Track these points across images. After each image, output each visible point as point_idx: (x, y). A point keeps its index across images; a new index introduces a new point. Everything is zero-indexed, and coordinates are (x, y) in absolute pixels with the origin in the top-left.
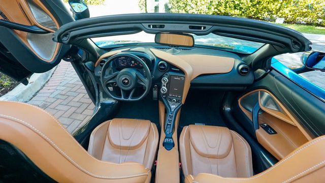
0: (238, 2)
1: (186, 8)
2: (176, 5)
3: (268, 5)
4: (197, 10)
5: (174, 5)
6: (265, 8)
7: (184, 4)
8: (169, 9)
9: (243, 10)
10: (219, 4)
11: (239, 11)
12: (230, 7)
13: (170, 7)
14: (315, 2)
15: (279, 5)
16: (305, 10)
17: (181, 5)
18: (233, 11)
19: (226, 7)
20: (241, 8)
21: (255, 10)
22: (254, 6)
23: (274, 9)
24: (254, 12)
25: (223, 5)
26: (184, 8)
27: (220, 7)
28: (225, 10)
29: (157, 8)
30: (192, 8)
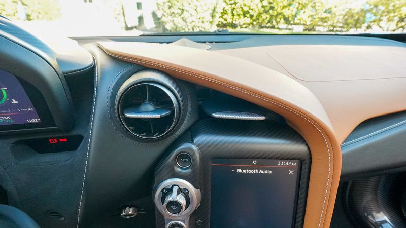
0: (247, 8)
1: (183, 16)
2: (168, 11)
3: (283, 11)
4: (198, 18)
6: (280, 14)
9: (254, 18)
10: (224, 12)
11: (249, 18)
12: (238, 15)
14: (334, 5)
15: (295, 10)
16: (324, 15)
17: (176, 11)
18: (243, 20)
19: (233, 15)
20: (252, 16)
21: (269, 16)
22: (267, 12)
23: (290, 15)
24: (268, 19)
25: (229, 12)
26: (180, 15)
27: (226, 15)
28: (233, 19)
29: (140, 19)
30: (191, 14)
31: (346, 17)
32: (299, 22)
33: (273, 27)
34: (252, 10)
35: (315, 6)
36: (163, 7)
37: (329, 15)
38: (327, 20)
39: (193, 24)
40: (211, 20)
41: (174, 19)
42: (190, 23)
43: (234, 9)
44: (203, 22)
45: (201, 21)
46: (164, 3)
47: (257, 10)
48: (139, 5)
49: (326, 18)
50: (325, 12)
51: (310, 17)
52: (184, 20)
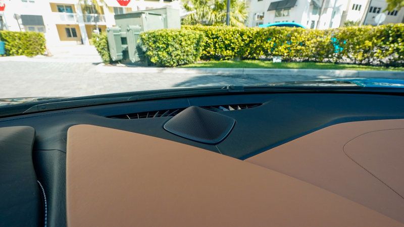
0: (229, 42)
1: (168, 50)
2: (153, 45)
3: (262, 44)
4: (183, 51)
5: (150, 46)
6: (259, 47)
7: (164, 43)
8: (144, 53)
9: (236, 51)
10: (207, 45)
11: (231, 51)
12: (220, 48)
13: (144, 49)
14: (306, 39)
15: (273, 43)
16: (299, 47)
17: (161, 46)
18: (225, 52)
19: (216, 48)
20: (233, 49)
21: (249, 49)
22: (247, 45)
23: (269, 48)
24: (249, 51)
25: (212, 45)
26: (165, 49)
27: (209, 49)
28: (215, 51)
29: (125, 53)
30: (176, 48)
31: (318, 49)
32: (277, 53)
33: (254, 59)
34: (233, 43)
35: (290, 39)
36: (147, 42)
37: (303, 48)
38: (302, 51)
39: (178, 57)
40: (195, 53)
41: (159, 53)
42: (175, 57)
43: (216, 42)
44: (187, 55)
45: (185, 54)
46: (149, 38)
47: (237, 43)
48: (124, 40)
49: (301, 50)
50: (300, 44)
51: (287, 50)
52: (169, 54)
